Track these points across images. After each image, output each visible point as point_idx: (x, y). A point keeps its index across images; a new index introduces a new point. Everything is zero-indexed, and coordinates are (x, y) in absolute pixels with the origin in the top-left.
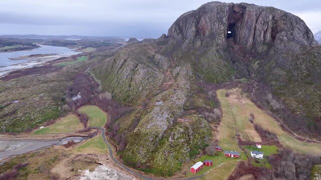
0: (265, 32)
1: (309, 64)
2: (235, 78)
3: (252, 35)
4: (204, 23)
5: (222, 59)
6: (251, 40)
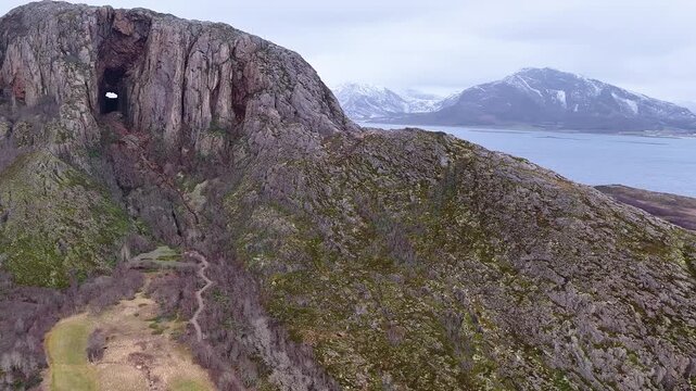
0: (215, 95)
1: (361, 196)
2: (134, 253)
3: (176, 105)
4: (17, 63)
5: (83, 183)
6: (174, 117)
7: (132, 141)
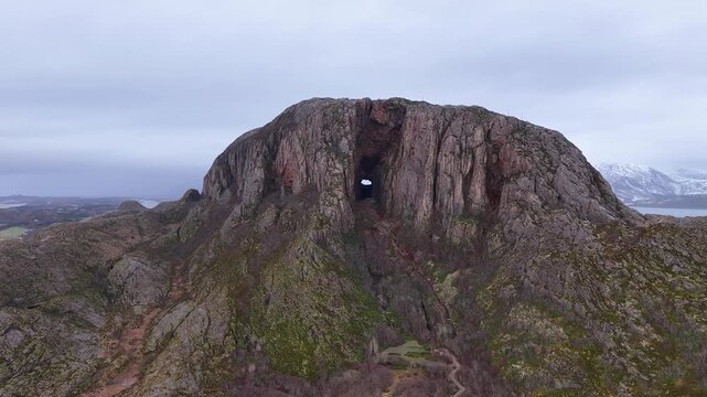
0: (468, 180)
2: (382, 347)
3: (428, 191)
4: (287, 155)
5: (336, 269)
6: (425, 202)
7: (385, 227)
